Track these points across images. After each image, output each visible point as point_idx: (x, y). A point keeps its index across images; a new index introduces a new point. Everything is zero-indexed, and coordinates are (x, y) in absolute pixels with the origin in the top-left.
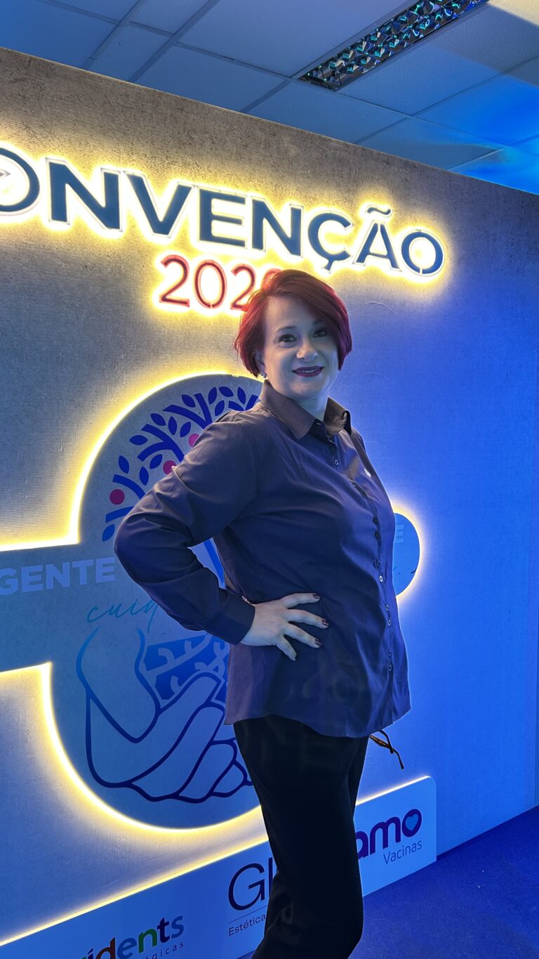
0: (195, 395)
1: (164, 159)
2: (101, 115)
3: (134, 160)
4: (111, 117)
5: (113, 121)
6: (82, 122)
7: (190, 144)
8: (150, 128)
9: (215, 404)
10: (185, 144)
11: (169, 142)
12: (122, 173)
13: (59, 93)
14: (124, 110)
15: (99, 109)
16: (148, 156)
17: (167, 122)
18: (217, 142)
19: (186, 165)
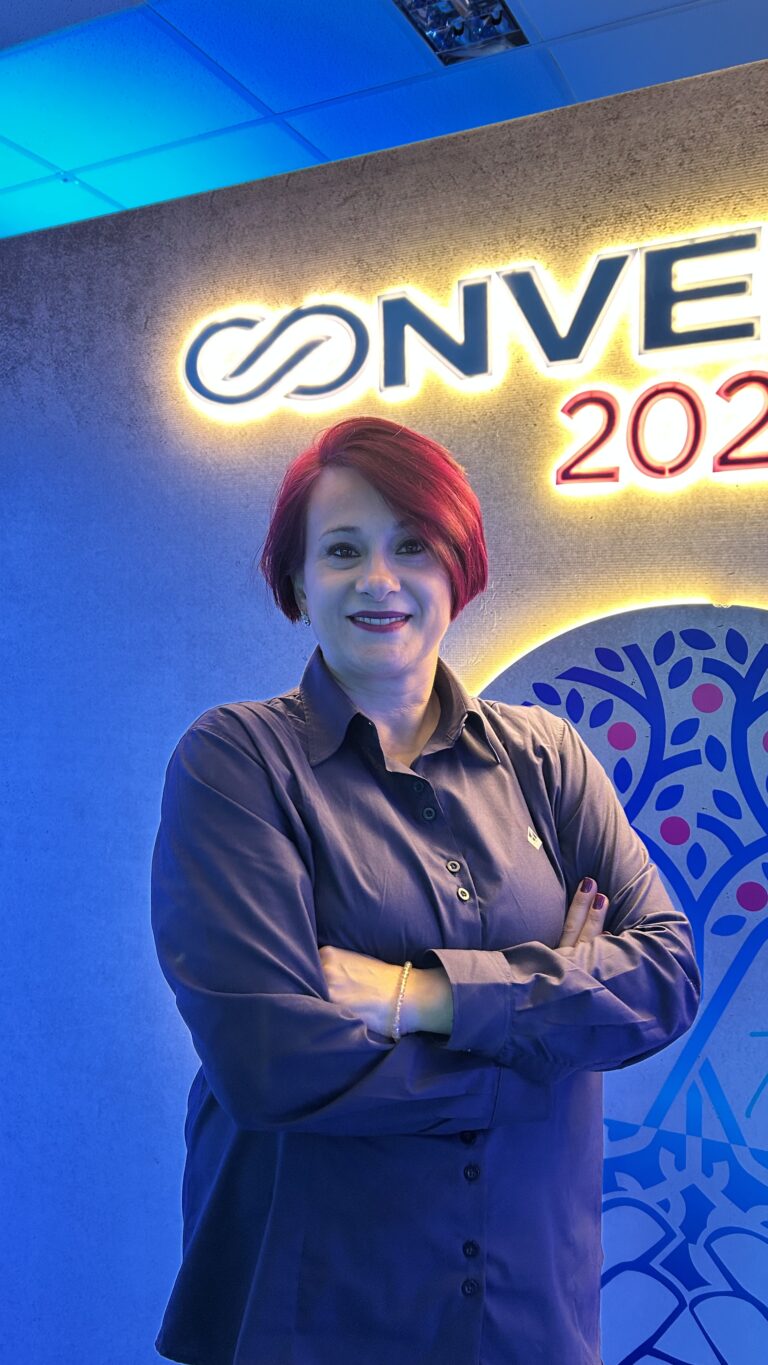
0: (624, 649)
1: (578, 222)
2: (467, 195)
3: (521, 247)
4: (482, 191)
5: (487, 197)
6: (437, 219)
7: (633, 174)
8: (551, 180)
9: (670, 664)
10: (623, 177)
11: (589, 189)
12: (494, 276)
13: (402, 192)
14: (505, 169)
15: (464, 187)
16: (547, 229)
17: (586, 154)
18: (693, 146)
19: (623, 217)
